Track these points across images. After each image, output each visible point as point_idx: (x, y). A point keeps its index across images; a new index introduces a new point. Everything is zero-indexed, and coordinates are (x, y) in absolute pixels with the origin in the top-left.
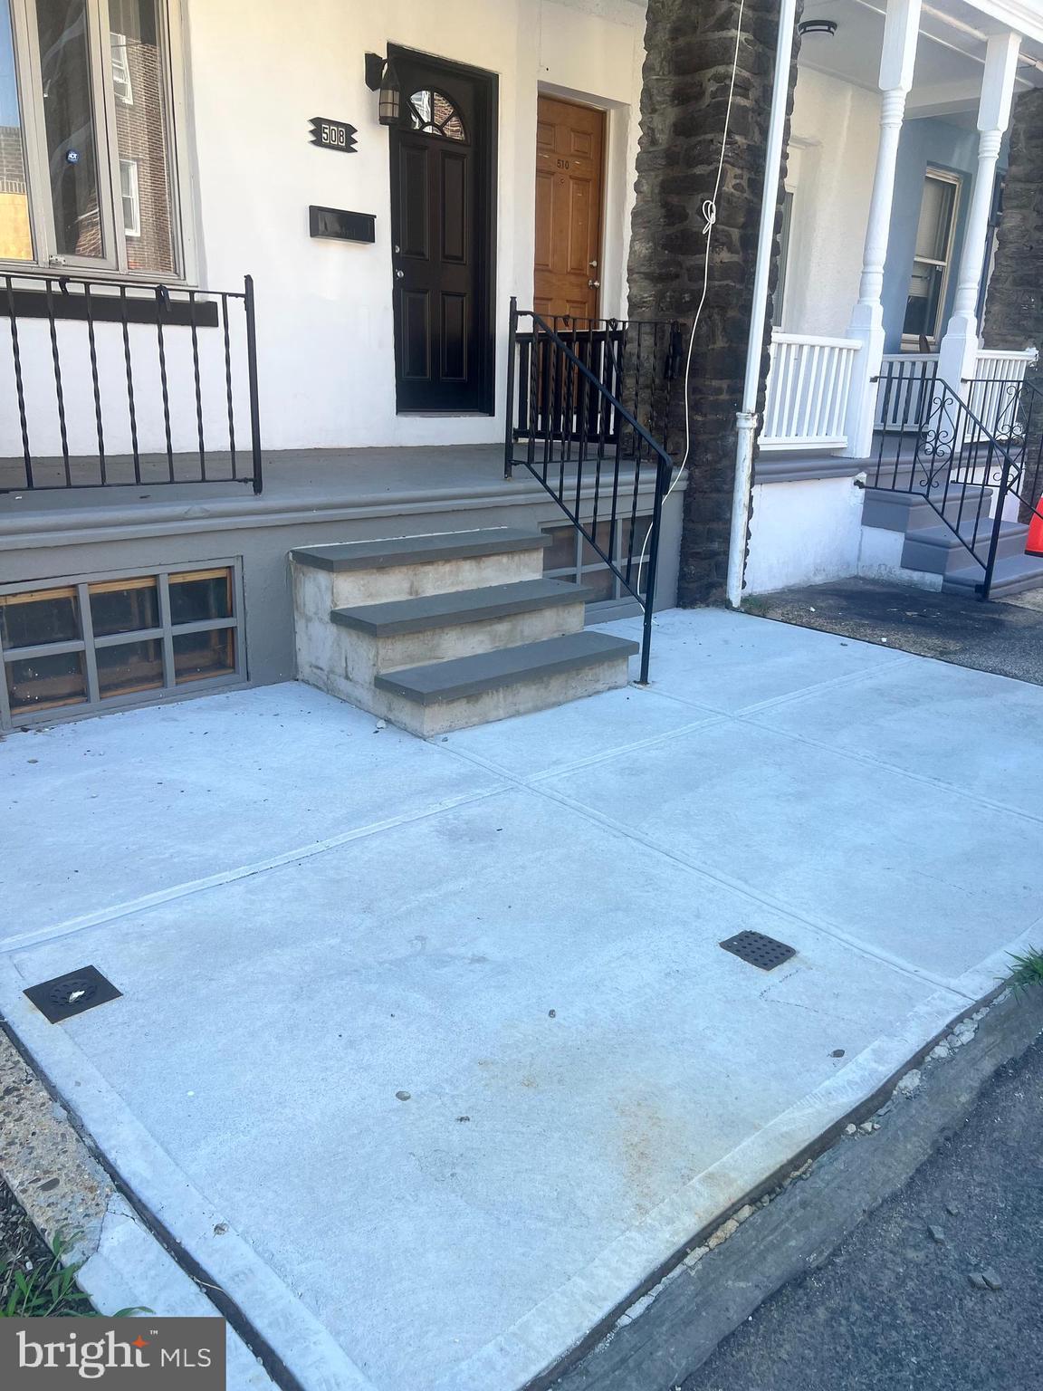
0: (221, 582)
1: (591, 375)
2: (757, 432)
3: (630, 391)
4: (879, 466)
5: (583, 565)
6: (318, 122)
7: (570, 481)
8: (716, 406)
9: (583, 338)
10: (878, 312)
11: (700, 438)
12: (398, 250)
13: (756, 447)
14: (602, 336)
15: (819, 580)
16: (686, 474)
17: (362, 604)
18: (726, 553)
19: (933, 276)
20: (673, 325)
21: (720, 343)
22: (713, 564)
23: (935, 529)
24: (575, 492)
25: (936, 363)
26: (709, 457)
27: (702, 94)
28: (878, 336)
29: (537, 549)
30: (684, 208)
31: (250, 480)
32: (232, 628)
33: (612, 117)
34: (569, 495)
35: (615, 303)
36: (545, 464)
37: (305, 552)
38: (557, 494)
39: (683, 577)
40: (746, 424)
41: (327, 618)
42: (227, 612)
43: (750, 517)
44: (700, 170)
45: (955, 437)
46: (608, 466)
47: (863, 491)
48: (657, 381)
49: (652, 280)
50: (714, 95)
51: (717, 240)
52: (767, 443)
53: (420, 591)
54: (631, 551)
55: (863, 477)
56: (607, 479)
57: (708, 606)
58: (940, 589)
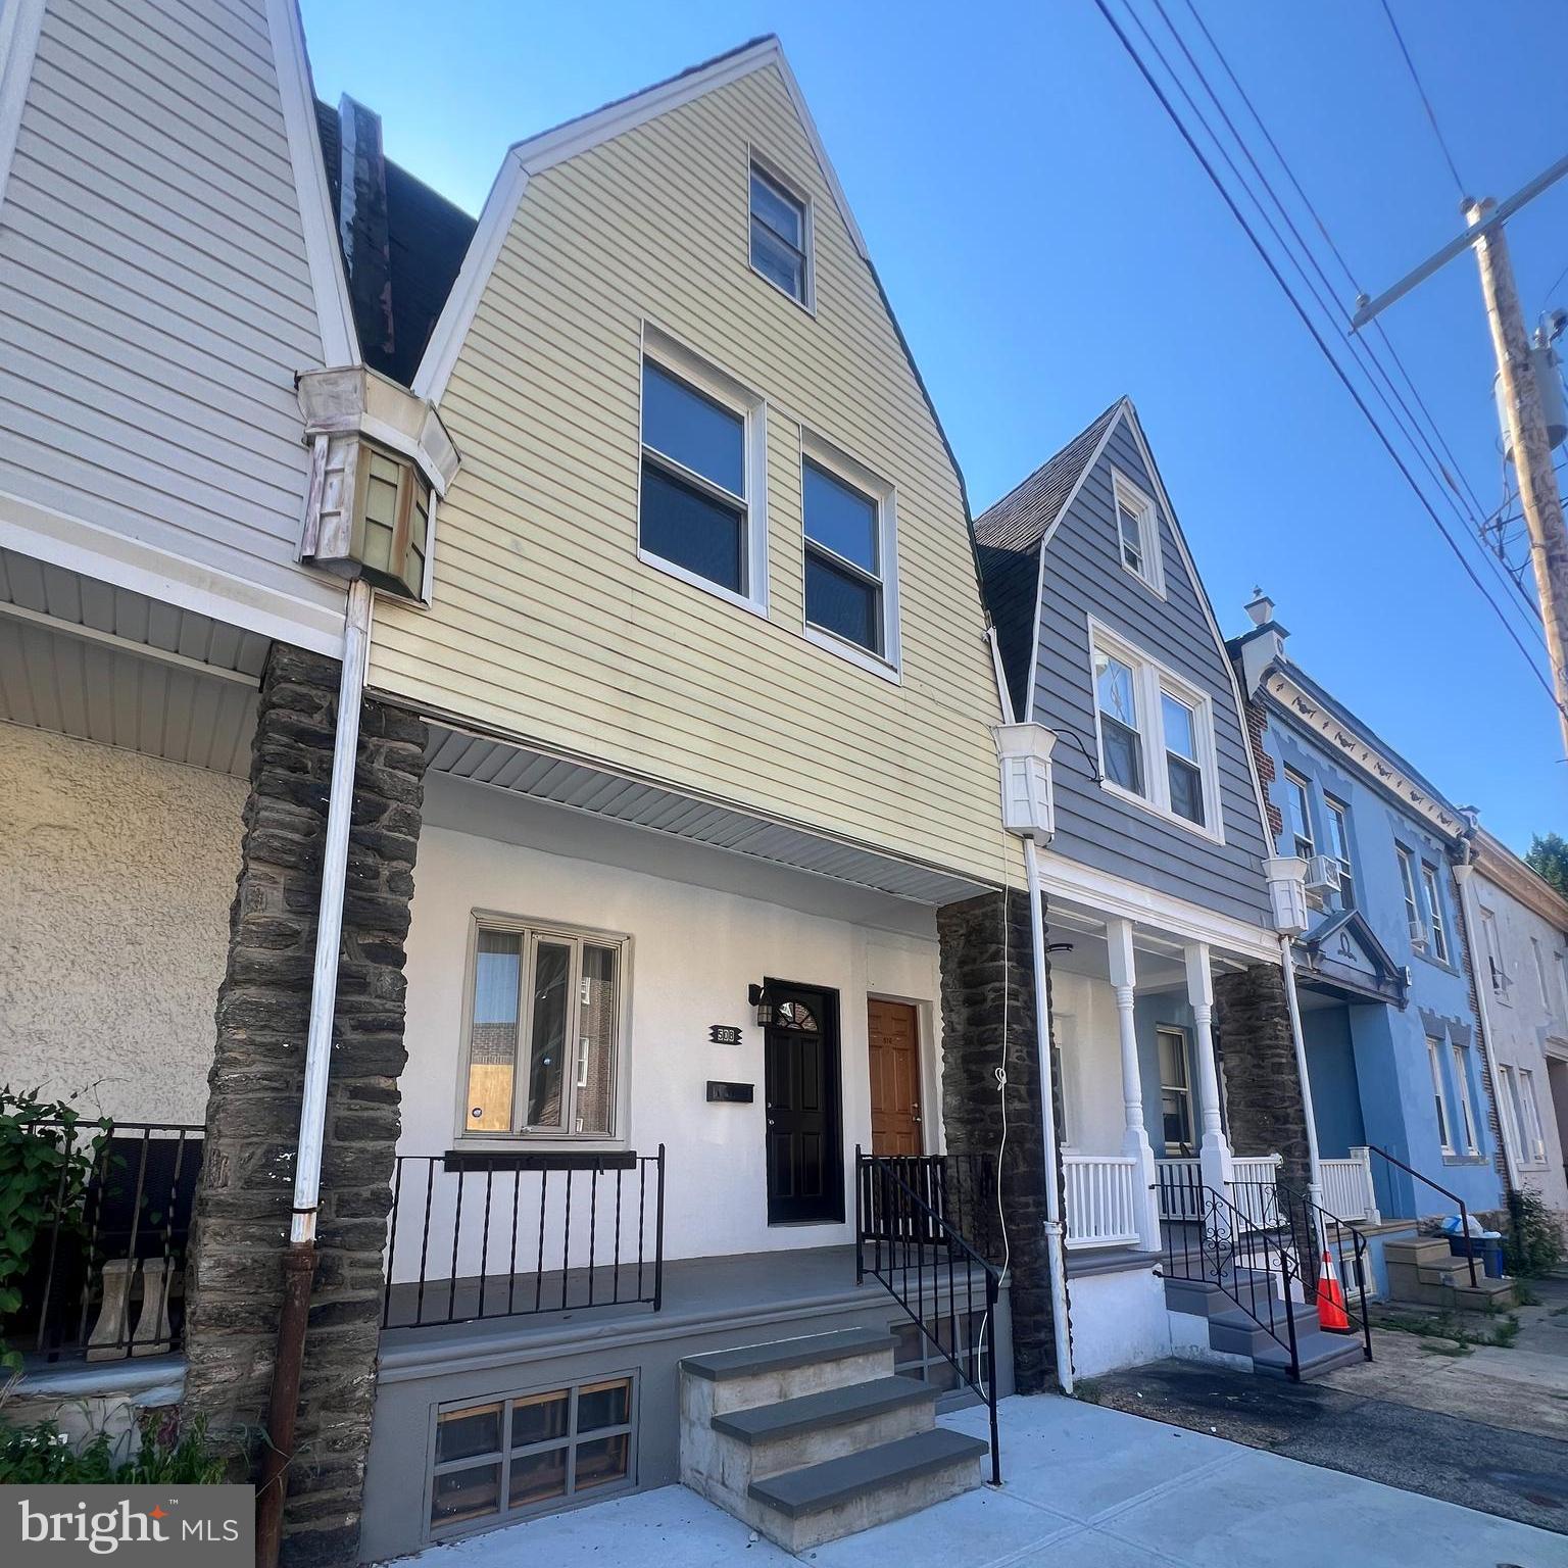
0: (621, 1391)
1: (922, 1202)
2: (1063, 1237)
3: (954, 1206)
4: (1171, 1257)
5: (928, 1357)
6: (715, 1029)
7: (913, 1285)
8: (1027, 1218)
9: (913, 1163)
10: (1144, 1136)
11: (1016, 1243)
12: (770, 1105)
13: (1064, 1248)
14: (927, 1161)
15: (1139, 1362)
16: (1009, 1273)
17: (738, 1410)
18: (1053, 1341)
19: (1180, 1099)
20: (983, 1156)
21: (1022, 1168)
22: (1043, 1352)
23: (1233, 1314)
24: (918, 1294)
25: (1199, 1166)
26: (1026, 1259)
27: (985, 1000)
28: (1148, 1152)
29: (887, 1349)
30: (982, 1073)
31: (652, 1300)
32: (627, 1434)
33: (921, 1009)
34: (913, 1296)
35: (936, 1140)
36: (891, 1270)
37: (691, 1361)
38: (902, 1297)
39: (1017, 1365)
40: (1053, 1231)
41: (708, 1424)
42: (623, 1419)
43: (1068, 1309)
44: (989, 1048)
45: (1232, 1234)
46: (944, 1268)
47: (1162, 1279)
48: (975, 1198)
49: (962, 1122)
50: (993, 1000)
51: (1009, 1095)
52: (1073, 1243)
53: (788, 1394)
54: (971, 1343)
55: (1159, 1267)
56: (944, 1281)
57: (1044, 1392)
58: (1252, 1370)
